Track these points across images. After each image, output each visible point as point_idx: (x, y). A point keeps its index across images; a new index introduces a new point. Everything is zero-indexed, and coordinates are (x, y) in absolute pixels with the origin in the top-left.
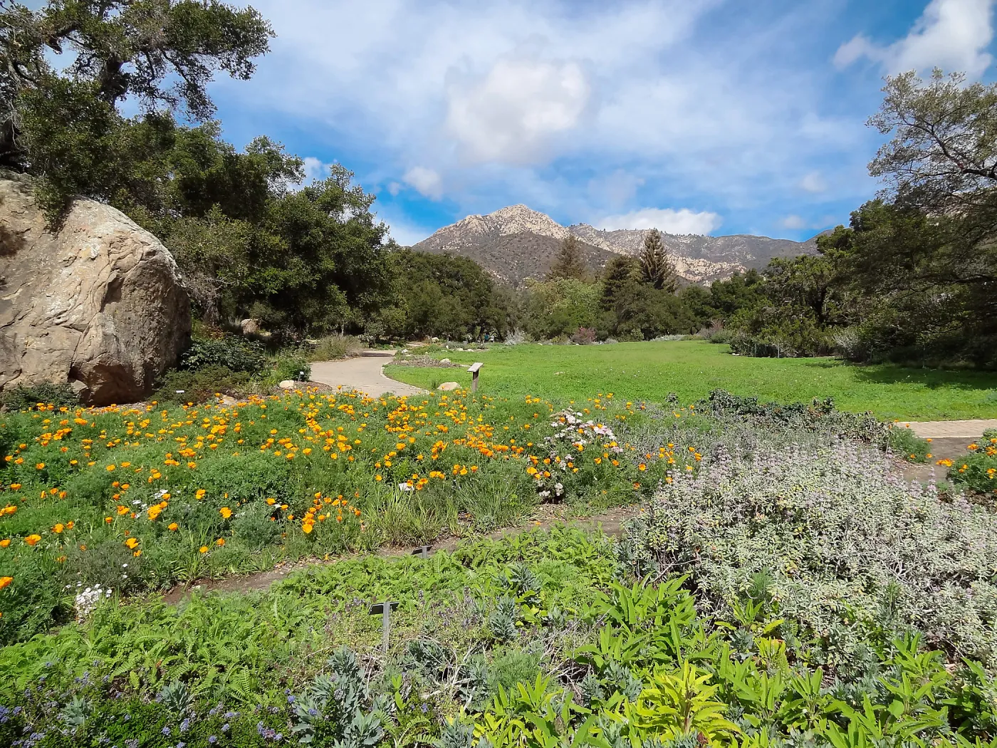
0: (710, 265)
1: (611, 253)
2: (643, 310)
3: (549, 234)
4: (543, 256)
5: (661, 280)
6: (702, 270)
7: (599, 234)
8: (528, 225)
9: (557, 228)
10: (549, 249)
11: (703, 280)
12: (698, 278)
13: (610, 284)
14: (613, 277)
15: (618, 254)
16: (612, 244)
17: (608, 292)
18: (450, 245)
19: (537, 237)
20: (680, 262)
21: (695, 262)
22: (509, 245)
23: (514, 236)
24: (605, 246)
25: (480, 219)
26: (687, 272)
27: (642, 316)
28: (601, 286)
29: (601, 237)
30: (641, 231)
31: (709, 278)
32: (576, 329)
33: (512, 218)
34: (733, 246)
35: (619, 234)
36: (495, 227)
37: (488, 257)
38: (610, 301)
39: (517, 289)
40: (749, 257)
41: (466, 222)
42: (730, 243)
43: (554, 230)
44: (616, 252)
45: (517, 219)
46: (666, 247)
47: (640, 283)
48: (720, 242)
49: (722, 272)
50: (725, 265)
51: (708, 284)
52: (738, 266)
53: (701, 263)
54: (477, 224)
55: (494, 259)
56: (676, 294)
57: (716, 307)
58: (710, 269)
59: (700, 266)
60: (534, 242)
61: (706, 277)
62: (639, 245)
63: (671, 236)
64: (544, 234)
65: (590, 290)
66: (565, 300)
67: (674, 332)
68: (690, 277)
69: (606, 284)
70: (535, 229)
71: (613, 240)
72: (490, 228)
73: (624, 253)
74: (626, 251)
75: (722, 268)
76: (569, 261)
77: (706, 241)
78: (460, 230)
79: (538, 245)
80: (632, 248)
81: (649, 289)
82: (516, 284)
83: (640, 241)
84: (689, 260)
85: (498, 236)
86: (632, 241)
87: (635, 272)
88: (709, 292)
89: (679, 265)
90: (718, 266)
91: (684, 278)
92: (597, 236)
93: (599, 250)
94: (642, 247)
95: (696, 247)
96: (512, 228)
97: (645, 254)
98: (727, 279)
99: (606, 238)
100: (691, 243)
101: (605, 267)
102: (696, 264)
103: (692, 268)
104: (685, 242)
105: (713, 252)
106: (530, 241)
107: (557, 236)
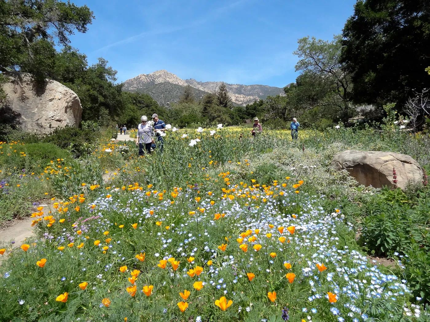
0: (245, 97)
1: (204, 92)
2: (219, 116)
3: (177, 83)
4: (175, 93)
5: (226, 104)
6: (242, 99)
7: (199, 83)
8: (168, 79)
9: (180, 81)
10: (177, 90)
11: (242, 103)
12: (240, 103)
13: (206, 105)
14: (207, 103)
15: (207, 92)
16: (204, 88)
17: (205, 109)
18: (132, 88)
19: (172, 84)
22: (159, 88)
23: (161, 84)
24: (201, 89)
25: (146, 76)
26: (236, 100)
27: (219, 119)
28: (202, 107)
29: (199, 85)
30: (217, 83)
31: (245, 103)
33: (160, 76)
34: (254, 89)
35: (207, 83)
36: (153, 80)
37: (150, 93)
38: (206, 113)
40: (261, 94)
41: (139, 77)
42: (253, 87)
43: (179, 81)
44: (206, 91)
45: (162, 76)
46: (228, 90)
47: (218, 105)
48: (249, 88)
49: (250, 101)
50: (252, 97)
51: (245, 105)
52: (256, 98)
53: (242, 97)
54: (144, 78)
55: (153, 94)
56: (232, 110)
57: (248, 115)
58: (245, 99)
60: (170, 86)
61: (244, 102)
62: (216, 89)
63: (229, 85)
64: (175, 83)
65: (197, 108)
67: (232, 125)
68: (237, 102)
69: (204, 105)
70: (171, 81)
71: (204, 86)
72: (150, 80)
73: (210, 92)
74: (211, 91)
75: (250, 99)
76: (188, 96)
77: (243, 87)
78: (136, 81)
79: (172, 88)
80: (213, 90)
81: (221, 108)
83: (216, 87)
84: (237, 95)
85: (154, 83)
86: (213, 86)
87: (215, 101)
88: (245, 109)
89: (233, 97)
90: (249, 98)
91: (235, 103)
92: (198, 84)
93: (199, 90)
94: (217, 90)
95: (240, 90)
96: (160, 80)
97: (220, 93)
98: (252, 103)
99: (202, 85)
100: (237, 88)
101: (202, 98)
102: (239, 97)
103: (238, 99)
104: (235, 87)
105: (246, 92)
106: (169, 86)
107: (181, 84)
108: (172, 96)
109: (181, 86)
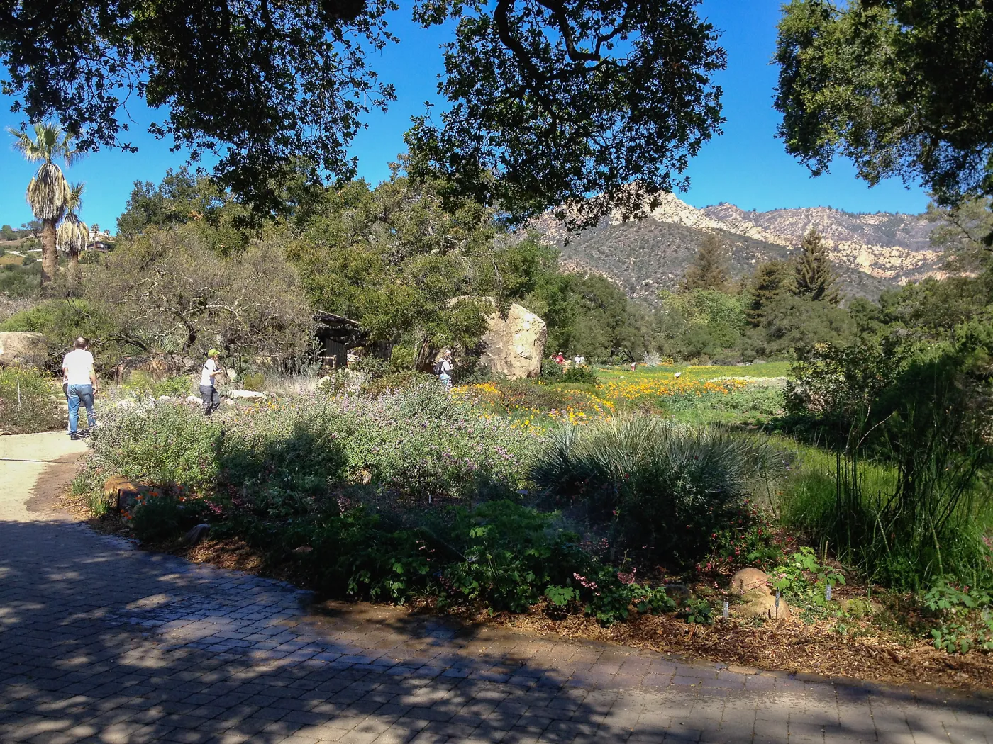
0: (908, 254)
1: (765, 245)
2: (796, 327)
3: (676, 219)
4: (670, 250)
5: (822, 289)
6: (896, 262)
7: (747, 216)
9: (687, 211)
10: (678, 241)
11: (897, 276)
12: (890, 274)
13: (758, 296)
14: (763, 287)
15: (773, 244)
16: (766, 229)
17: (756, 305)
19: (660, 224)
20: (864, 253)
21: (886, 251)
22: (623, 238)
23: (628, 224)
24: (755, 234)
26: (875, 265)
27: (796, 334)
28: (748, 298)
29: (750, 220)
30: (807, 211)
31: (907, 274)
32: (718, 349)
35: (776, 214)
37: (595, 254)
38: (758, 315)
39: (635, 295)
43: (682, 214)
44: (771, 240)
46: (845, 232)
47: (795, 294)
48: (924, 222)
49: (927, 266)
50: (931, 255)
51: (903, 283)
53: (895, 253)
55: (603, 257)
56: (842, 305)
58: (908, 261)
59: (893, 257)
60: (656, 232)
61: (901, 271)
62: (804, 229)
63: (852, 215)
64: (669, 220)
65: (735, 302)
66: (704, 315)
68: (879, 273)
69: (754, 295)
70: (656, 213)
71: (766, 225)
73: (783, 243)
74: (786, 239)
75: (925, 259)
76: (708, 268)
77: (902, 221)
79: (663, 236)
80: (793, 235)
81: (804, 302)
82: (633, 290)
83: (806, 225)
84: (878, 249)
85: (607, 224)
86: (795, 224)
87: (790, 281)
89: (864, 257)
90: (920, 256)
91: (870, 276)
92: (744, 218)
93: (746, 240)
95: (887, 229)
99: (756, 221)
100: (881, 225)
101: (757, 262)
102: (887, 255)
103: (882, 260)
104: (871, 222)
105: (913, 236)
106: (651, 231)
107: (688, 223)
108: (662, 260)
109: (688, 229)
